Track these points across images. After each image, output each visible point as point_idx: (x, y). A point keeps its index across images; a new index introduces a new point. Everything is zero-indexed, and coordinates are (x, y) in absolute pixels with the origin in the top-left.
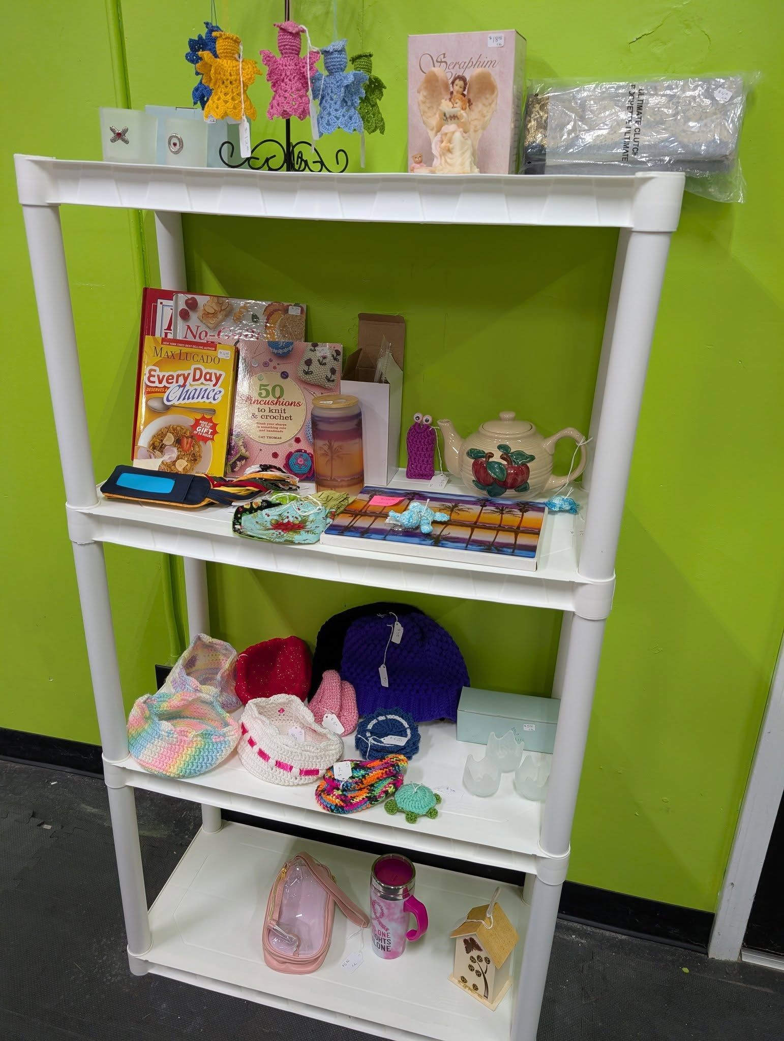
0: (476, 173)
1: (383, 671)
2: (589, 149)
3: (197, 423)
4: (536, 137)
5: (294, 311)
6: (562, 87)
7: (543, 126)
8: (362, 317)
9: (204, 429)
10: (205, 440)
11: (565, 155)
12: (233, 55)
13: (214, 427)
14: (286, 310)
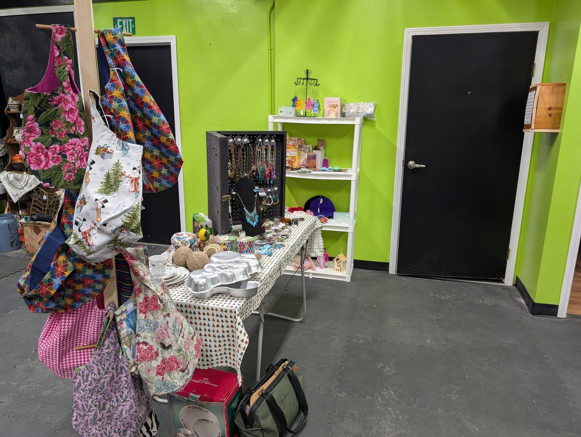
0: (336, 118)
1: (319, 209)
2: (353, 113)
3: (292, 159)
4: (344, 111)
5: (303, 139)
6: (348, 103)
7: (345, 109)
8: (318, 140)
9: (293, 160)
10: (294, 162)
11: (348, 113)
12: (300, 101)
13: (295, 160)
14: (301, 139)
